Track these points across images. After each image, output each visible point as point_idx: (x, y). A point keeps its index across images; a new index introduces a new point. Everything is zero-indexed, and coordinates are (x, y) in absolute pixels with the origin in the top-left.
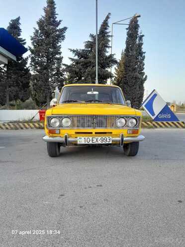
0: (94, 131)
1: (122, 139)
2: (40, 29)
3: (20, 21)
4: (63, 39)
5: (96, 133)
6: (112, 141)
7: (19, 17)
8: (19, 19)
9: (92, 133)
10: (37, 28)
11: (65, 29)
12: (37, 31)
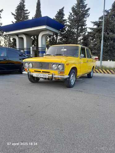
0: (42, 70)
1: (52, 76)
2: (73, 12)
3: (64, 10)
4: (88, 16)
5: (43, 72)
6: (48, 77)
7: (64, 7)
8: (63, 8)
9: (40, 72)
10: (71, 12)
11: (89, 9)
12: (71, 14)
